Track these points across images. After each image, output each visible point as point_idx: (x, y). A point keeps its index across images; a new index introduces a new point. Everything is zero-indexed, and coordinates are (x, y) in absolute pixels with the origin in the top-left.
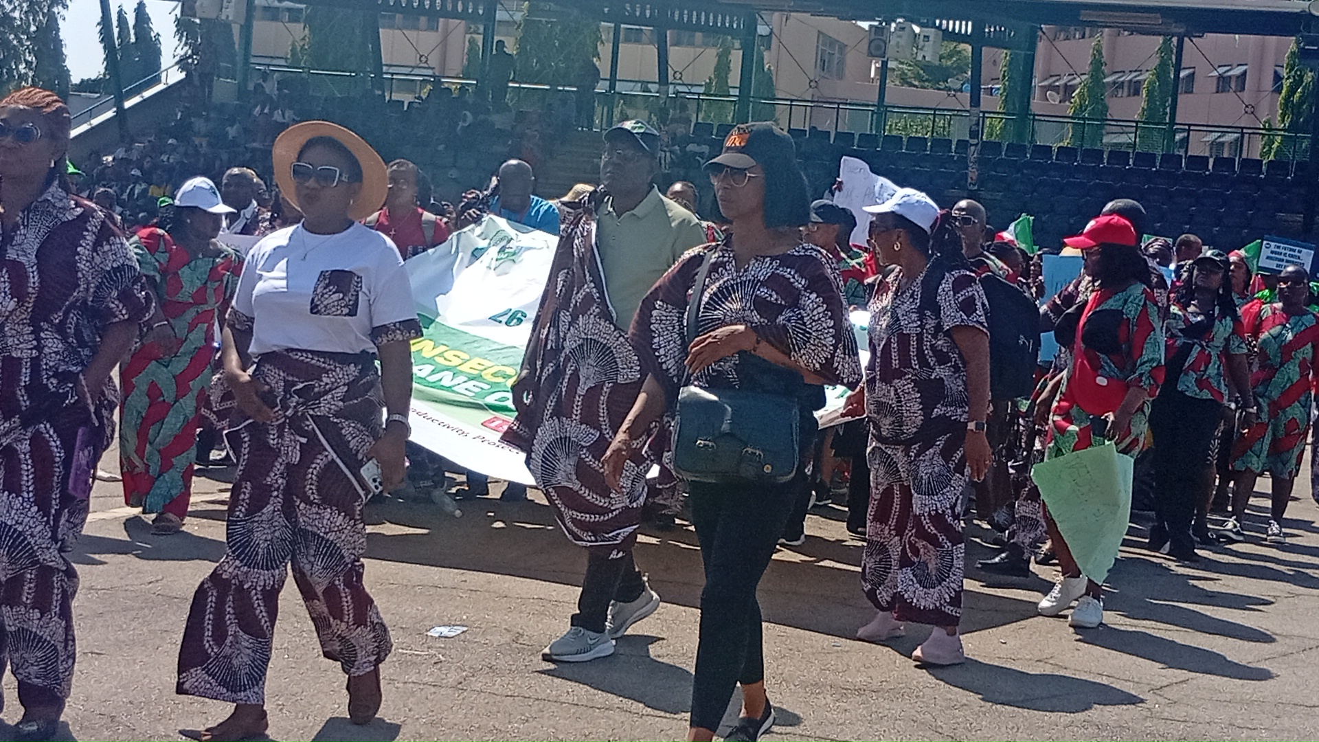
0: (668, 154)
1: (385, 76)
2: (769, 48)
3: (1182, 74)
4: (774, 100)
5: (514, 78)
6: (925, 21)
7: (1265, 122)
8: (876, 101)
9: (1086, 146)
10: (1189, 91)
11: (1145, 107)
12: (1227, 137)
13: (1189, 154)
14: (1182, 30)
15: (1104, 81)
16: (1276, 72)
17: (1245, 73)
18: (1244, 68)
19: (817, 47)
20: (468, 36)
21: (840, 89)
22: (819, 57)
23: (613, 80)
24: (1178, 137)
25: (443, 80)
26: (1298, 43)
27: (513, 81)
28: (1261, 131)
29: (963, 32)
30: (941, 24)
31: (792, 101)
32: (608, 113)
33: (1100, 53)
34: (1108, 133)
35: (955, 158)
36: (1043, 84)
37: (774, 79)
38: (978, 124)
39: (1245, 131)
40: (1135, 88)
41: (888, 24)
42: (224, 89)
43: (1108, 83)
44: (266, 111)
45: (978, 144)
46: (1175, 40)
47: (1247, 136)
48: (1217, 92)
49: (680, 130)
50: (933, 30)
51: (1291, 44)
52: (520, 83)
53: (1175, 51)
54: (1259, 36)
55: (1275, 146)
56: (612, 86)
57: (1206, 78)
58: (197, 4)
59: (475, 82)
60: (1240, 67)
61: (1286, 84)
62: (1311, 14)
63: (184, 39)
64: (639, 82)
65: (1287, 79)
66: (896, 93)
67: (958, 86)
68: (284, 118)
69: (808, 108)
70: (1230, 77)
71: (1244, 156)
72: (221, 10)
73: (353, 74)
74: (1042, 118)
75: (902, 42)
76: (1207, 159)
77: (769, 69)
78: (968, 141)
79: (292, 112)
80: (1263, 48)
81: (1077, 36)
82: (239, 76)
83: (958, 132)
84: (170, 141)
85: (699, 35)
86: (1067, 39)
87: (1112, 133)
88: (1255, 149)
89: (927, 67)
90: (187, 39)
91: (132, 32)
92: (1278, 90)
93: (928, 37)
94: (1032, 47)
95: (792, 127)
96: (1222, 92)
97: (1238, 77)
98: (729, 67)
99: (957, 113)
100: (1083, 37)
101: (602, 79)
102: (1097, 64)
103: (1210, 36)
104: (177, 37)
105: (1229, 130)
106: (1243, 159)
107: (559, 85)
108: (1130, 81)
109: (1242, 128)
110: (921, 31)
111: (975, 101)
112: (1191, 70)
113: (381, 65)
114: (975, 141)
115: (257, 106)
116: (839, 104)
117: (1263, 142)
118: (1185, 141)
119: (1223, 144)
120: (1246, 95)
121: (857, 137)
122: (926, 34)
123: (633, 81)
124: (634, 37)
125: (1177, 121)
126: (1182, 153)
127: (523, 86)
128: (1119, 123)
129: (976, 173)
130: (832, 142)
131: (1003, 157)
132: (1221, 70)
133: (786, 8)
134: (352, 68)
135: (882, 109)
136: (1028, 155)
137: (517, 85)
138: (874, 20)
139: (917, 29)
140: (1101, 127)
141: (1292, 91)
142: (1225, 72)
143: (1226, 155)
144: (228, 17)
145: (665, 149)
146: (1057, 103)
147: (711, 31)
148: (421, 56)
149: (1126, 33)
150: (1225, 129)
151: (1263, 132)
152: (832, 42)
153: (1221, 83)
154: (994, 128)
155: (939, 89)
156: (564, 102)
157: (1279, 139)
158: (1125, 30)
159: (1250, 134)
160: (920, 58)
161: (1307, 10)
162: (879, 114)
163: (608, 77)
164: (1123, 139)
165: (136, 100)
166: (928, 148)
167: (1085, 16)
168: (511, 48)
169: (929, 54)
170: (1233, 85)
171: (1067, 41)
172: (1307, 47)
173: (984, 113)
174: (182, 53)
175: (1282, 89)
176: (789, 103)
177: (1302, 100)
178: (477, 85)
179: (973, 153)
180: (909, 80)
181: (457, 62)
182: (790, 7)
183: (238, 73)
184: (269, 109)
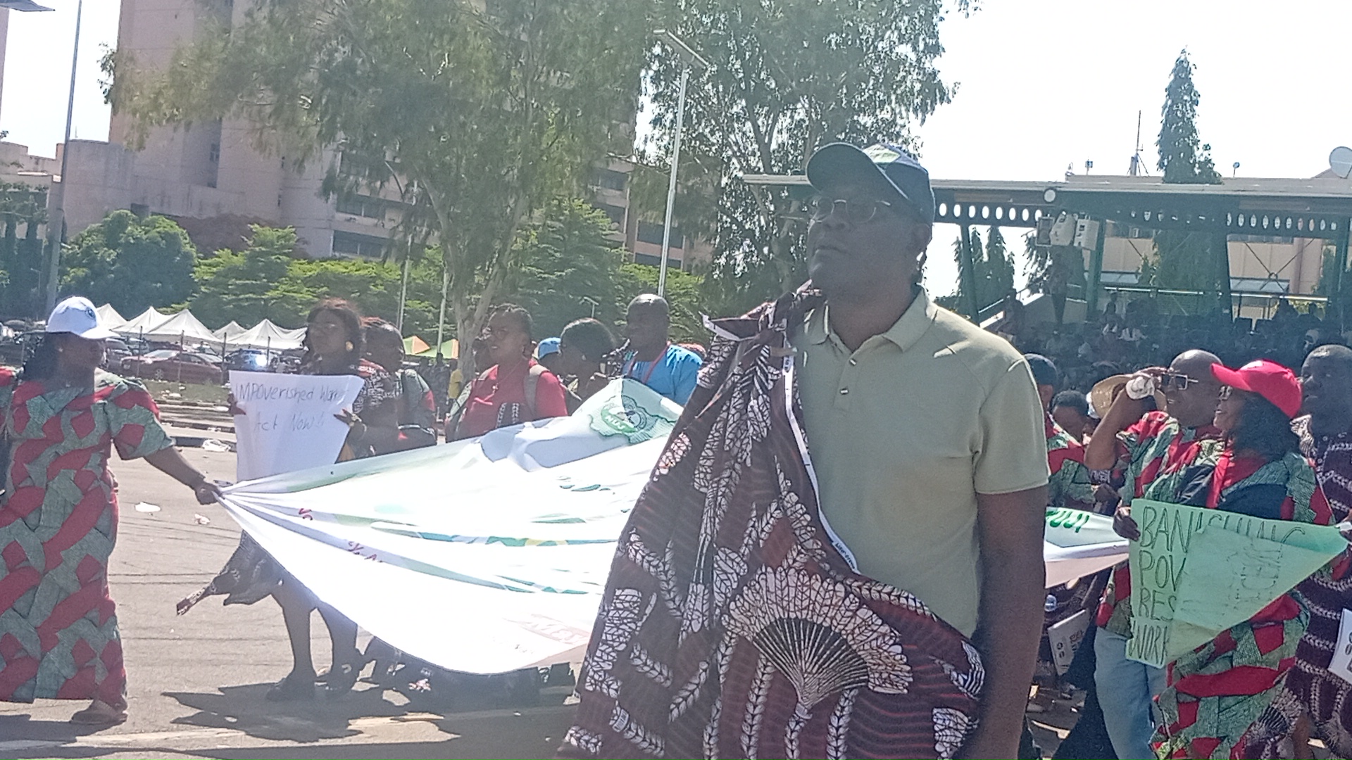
1: (1233, 294)
20: (1324, 247)
42: (1075, 309)
44: (1114, 330)
58: (1052, 232)
59: (1327, 299)
63: (1034, 257)
68: (1131, 337)
72: (1074, 237)
73: (1201, 293)
79: (1139, 329)
82: (1089, 297)
90: (1037, 257)
91: (985, 251)
104: (1027, 255)
113: (1229, 278)
115: (1106, 325)
134: (1204, 286)
144: (1080, 243)
148: (1271, 274)
165: (992, 321)
174: (1033, 271)
178: (1328, 302)
181: (1312, 275)
183: (1087, 294)
184: (1118, 327)
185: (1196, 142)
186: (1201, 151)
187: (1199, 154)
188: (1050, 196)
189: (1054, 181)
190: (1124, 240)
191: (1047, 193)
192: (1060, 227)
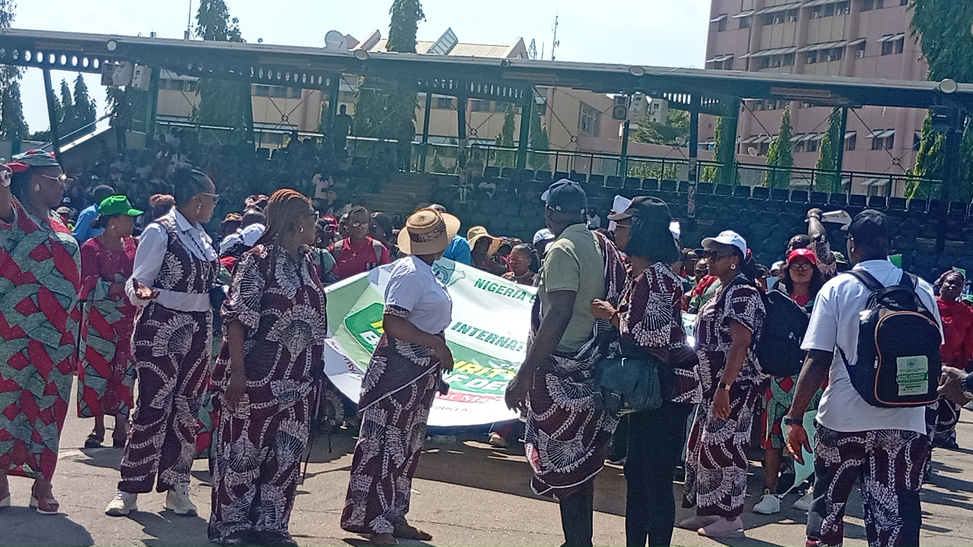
0: (465, 189)
1: (255, 130)
2: (544, 113)
3: (846, 136)
4: (548, 151)
5: (351, 133)
6: (656, 93)
7: (908, 171)
8: (619, 151)
9: (777, 187)
10: (852, 148)
11: (821, 160)
12: (879, 182)
13: (851, 194)
14: (846, 103)
15: (791, 140)
16: (915, 135)
17: (893, 135)
18: (892, 132)
19: (580, 113)
20: (322, 102)
21: (597, 144)
22: (581, 121)
23: (425, 136)
24: (843, 182)
25: (299, 134)
26: (930, 113)
27: (350, 135)
28: (904, 178)
29: (684, 102)
30: (667, 96)
31: (558, 151)
32: (421, 160)
33: (788, 119)
34: (793, 178)
35: (679, 195)
36: (745, 142)
37: (548, 136)
38: (695, 170)
39: (893, 177)
40: (813, 146)
41: (629, 95)
42: (135, 138)
43: (793, 142)
44: (166, 155)
45: (695, 184)
46: (841, 109)
47: (894, 181)
48: (873, 149)
49: (475, 173)
50: (661, 100)
51: (926, 114)
52: (356, 136)
53: (841, 119)
54: (903, 108)
55: (914, 189)
56: (425, 140)
57: (865, 139)
58: (114, 75)
59: (322, 135)
60: (889, 132)
61: (922, 143)
62: (941, 91)
64: (449, 137)
65: (923, 140)
66: (635, 146)
67: (683, 143)
68: (179, 160)
69: (570, 157)
70: (882, 138)
71: (892, 195)
72: (132, 80)
73: (232, 129)
74: (743, 166)
75: (638, 108)
76: (865, 197)
77: (545, 129)
78: (687, 183)
79: (185, 156)
80: (905, 118)
81: (770, 108)
82: (148, 128)
83: (682, 176)
84: (93, 177)
85: (493, 103)
86: (763, 109)
87: (797, 178)
88: (900, 191)
89: (659, 128)
91: (73, 97)
92: (917, 148)
93: (658, 105)
94: (736, 115)
95: (557, 171)
96: (876, 149)
97: (887, 138)
98: (514, 127)
99: (680, 162)
100: (775, 108)
101: (417, 135)
102: (786, 127)
103: (866, 107)
105: (881, 176)
106: (892, 198)
107: (385, 138)
108: (809, 141)
109: (891, 175)
110: (652, 100)
111: (693, 153)
112: (854, 133)
113: (252, 122)
114: (693, 183)
115: (159, 151)
116: (592, 154)
117: (907, 186)
118: (849, 186)
119: (877, 187)
120: (894, 152)
121: (606, 178)
122: (656, 103)
123: (443, 137)
124: (444, 105)
125: (843, 169)
126: (847, 193)
127: (358, 138)
128: (800, 171)
129: (694, 206)
130: (587, 182)
131: (714, 194)
132: (876, 133)
133: (553, 83)
134: (233, 124)
135: (625, 159)
136: (733, 193)
137: (354, 138)
138: (619, 93)
139: (649, 99)
140: (788, 173)
141: (927, 149)
142: (878, 135)
143: (879, 195)
144: (136, 85)
145: (463, 186)
146: (756, 155)
147: (501, 100)
148: (283, 116)
149: (806, 105)
150: (879, 176)
151: (907, 178)
152: (592, 110)
153: (875, 143)
154: (709, 173)
155: (669, 145)
156: (388, 151)
157: (917, 183)
158: (804, 103)
159: (896, 179)
160: (651, 121)
161: (939, 89)
162: (622, 162)
163: (422, 133)
164: (804, 183)
165: (69, 146)
166: (659, 187)
167: (774, 91)
168: (350, 111)
169: (658, 117)
170: (884, 144)
171: (763, 111)
172: (938, 116)
173: (700, 162)
175: (920, 146)
176: (556, 153)
177: (934, 155)
179: (692, 191)
180: (647, 138)
181: (314, 121)
182: (556, 82)
183: (147, 127)
184: (169, 153)
185: (227, 16)
186: (231, 22)
187: (230, 25)
188: (112, 46)
189: (115, 34)
190: (179, 92)
191: (110, 43)
192: (120, 71)
